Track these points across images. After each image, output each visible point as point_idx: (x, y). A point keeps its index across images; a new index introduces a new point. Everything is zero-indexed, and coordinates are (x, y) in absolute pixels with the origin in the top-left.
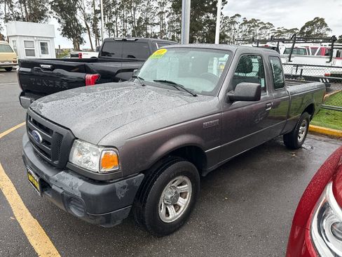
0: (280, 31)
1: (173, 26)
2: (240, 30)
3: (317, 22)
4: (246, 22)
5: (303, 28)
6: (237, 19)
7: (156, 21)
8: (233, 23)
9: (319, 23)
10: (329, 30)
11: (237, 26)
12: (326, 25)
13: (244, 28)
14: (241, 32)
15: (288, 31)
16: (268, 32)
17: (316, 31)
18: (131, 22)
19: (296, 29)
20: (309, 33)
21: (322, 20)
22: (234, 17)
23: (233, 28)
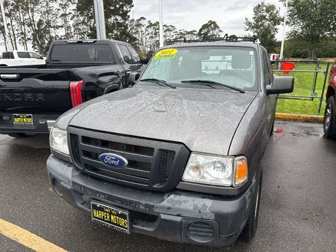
0: (181, 33)
1: (79, 29)
2: (147, 33)
3: (211, 24)
4: (151, 25)
5: (201, 30)
6: (142, 22)
7: (60, 24)
8: (139, 25)
9: (212, 25)
10: (221, 31)
11: (143, 29)
12: (218, 28)
13: (151, 30)
14: (148, 34)
15: (188, 33)
16: (172, 34)
17: (211, 32)
18: (30, 25)
19: (195, 31)
20: (206, 34)
21: (214, 23)
22: (139, 20)
23: (140, 31)
